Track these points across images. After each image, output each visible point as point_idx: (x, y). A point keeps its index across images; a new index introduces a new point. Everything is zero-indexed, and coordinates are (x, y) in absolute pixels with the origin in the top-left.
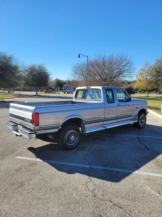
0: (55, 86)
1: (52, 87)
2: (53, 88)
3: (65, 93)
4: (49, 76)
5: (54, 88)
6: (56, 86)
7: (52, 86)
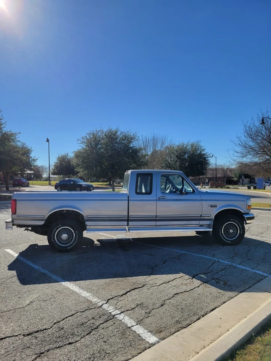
0: (238, 176)
1: (233, 178)
2: (235, 179)
3: (249, 188)
4: (207, 160)
5: (237, 179)
6: (240, 177)
7: (233, 176)
